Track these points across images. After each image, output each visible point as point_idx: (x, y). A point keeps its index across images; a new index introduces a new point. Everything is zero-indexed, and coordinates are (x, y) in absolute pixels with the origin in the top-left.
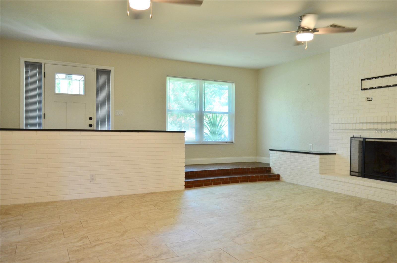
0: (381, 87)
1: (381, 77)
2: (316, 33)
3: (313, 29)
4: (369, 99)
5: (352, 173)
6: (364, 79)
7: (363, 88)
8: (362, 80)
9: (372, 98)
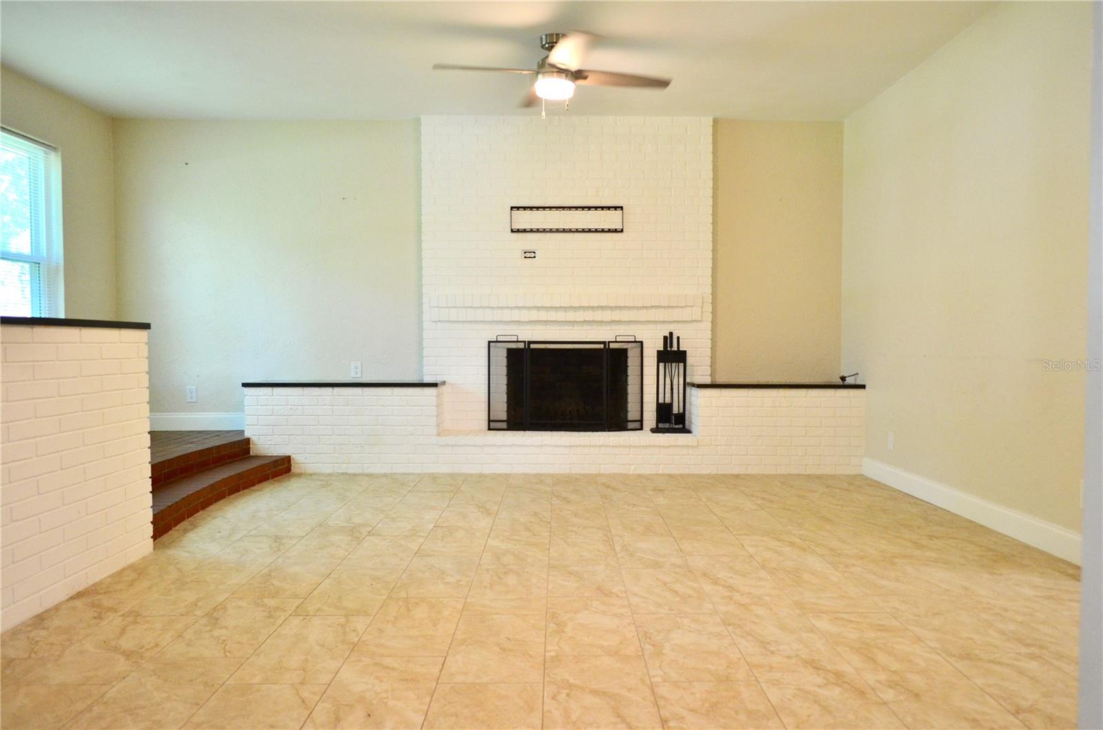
0: (558, 231)
1: (557, 208)
2: (581, 82)
3: (576, 72)
4: (528, 255)
5: (492, 425)
6: (518, 208)
7: (515, 227)
8: (512, 208)
9: (534, 253)
